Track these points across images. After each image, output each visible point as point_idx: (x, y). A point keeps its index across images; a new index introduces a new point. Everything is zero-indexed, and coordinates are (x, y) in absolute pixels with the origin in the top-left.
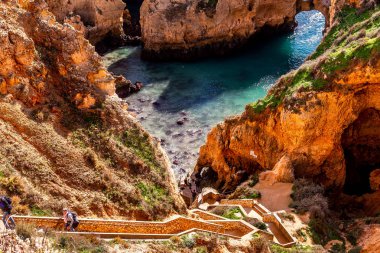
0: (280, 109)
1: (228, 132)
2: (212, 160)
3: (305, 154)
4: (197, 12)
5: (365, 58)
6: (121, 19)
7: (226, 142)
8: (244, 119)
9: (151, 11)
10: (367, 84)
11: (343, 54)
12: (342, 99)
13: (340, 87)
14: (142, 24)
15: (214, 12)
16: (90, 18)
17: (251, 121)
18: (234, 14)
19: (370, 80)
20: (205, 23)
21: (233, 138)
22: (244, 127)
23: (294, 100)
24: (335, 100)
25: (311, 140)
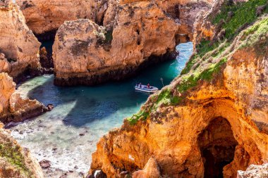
0: (149, 121)
1: (111, 142)
2: (101, 164)
3: (170, 156)
4: (97, 47)
5: (208, 79)
6: (38, 55)
7: (111, 149)
8: (123, 130)
9: (60, 48)
10: (212, 98)
11: (192, 76)
12: (194, 111)
13: (191, 102)
14: (54, 58)
15: (110, 47)
16: (13, 55)
17: (128, 131)
18: (126, 47)
19: (213, 96)
20: (103, 56)
21: (114, 145)
22: (122, 136)
23: (158, 114)
24: (189, 112)
25: (174, 144)
